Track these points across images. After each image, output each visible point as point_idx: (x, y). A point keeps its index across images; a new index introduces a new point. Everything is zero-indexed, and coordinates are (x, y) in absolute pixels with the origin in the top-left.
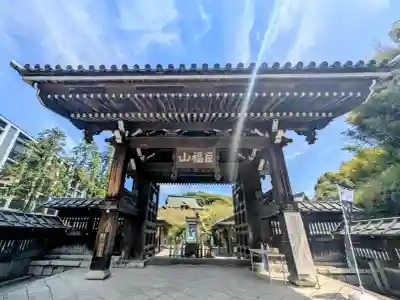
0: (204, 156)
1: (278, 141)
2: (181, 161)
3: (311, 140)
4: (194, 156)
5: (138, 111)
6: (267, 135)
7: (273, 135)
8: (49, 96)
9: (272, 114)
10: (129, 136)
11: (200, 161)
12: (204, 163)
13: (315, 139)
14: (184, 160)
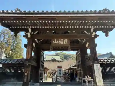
0: (64, 41)
1: (93, 36)
2: (54, 43)
3: (107, 35)
4: (60, 41)
5: (38, 26)
6: (89, 34)
7: (91, 34)
8: (3, 22)
9: (90, 27)
10: (33, 34)
11: (62, 43)
12: (64, 44)
13: (108, 35)
14: (56, 43)
